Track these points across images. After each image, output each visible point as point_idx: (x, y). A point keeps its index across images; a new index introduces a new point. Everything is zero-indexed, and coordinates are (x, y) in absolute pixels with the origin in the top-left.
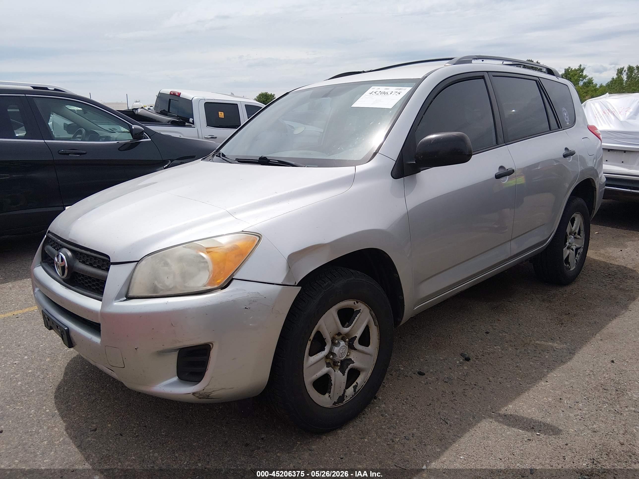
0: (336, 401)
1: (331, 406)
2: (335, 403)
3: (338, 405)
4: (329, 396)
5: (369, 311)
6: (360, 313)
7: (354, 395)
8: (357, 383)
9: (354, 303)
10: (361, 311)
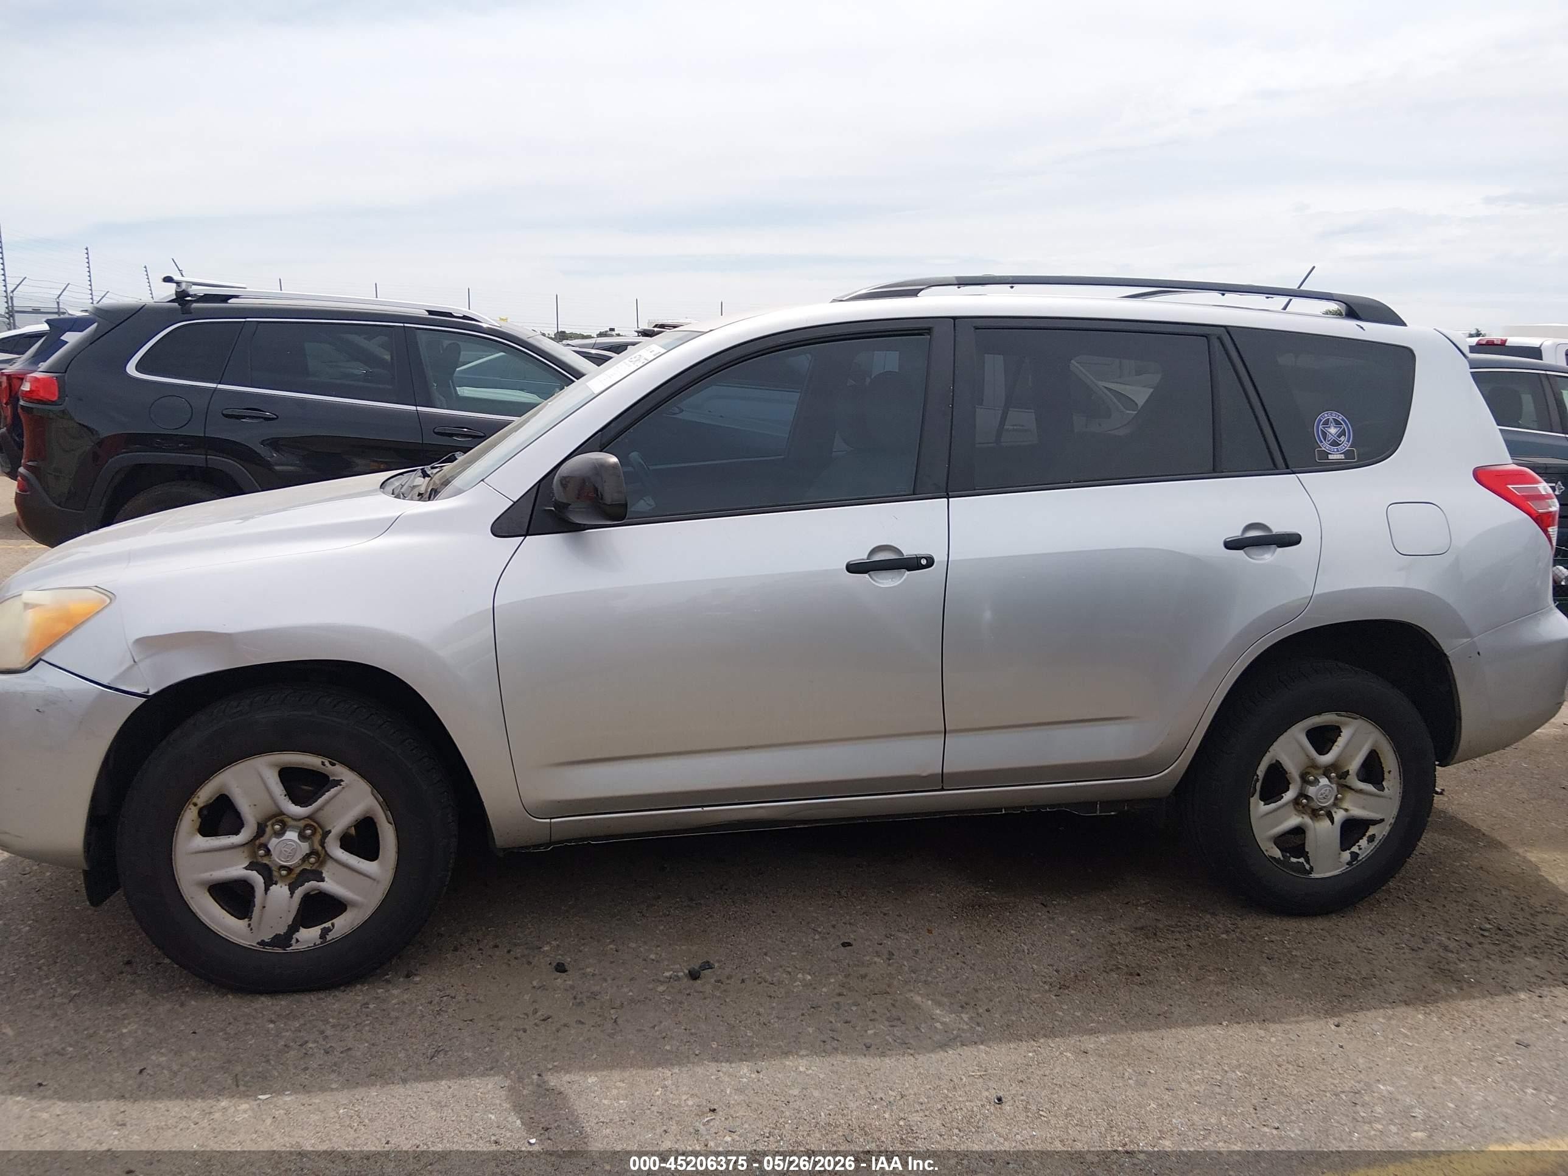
0: (267, 941)
1: (249, 945)
2: (262, 943)
3: (269, 949)
4: (249, 925)
5: (370, 789)
6: (339, 787)
7: (318, 944)
8: (333, 925)
9: (323, 763)
10: (342, 783)
